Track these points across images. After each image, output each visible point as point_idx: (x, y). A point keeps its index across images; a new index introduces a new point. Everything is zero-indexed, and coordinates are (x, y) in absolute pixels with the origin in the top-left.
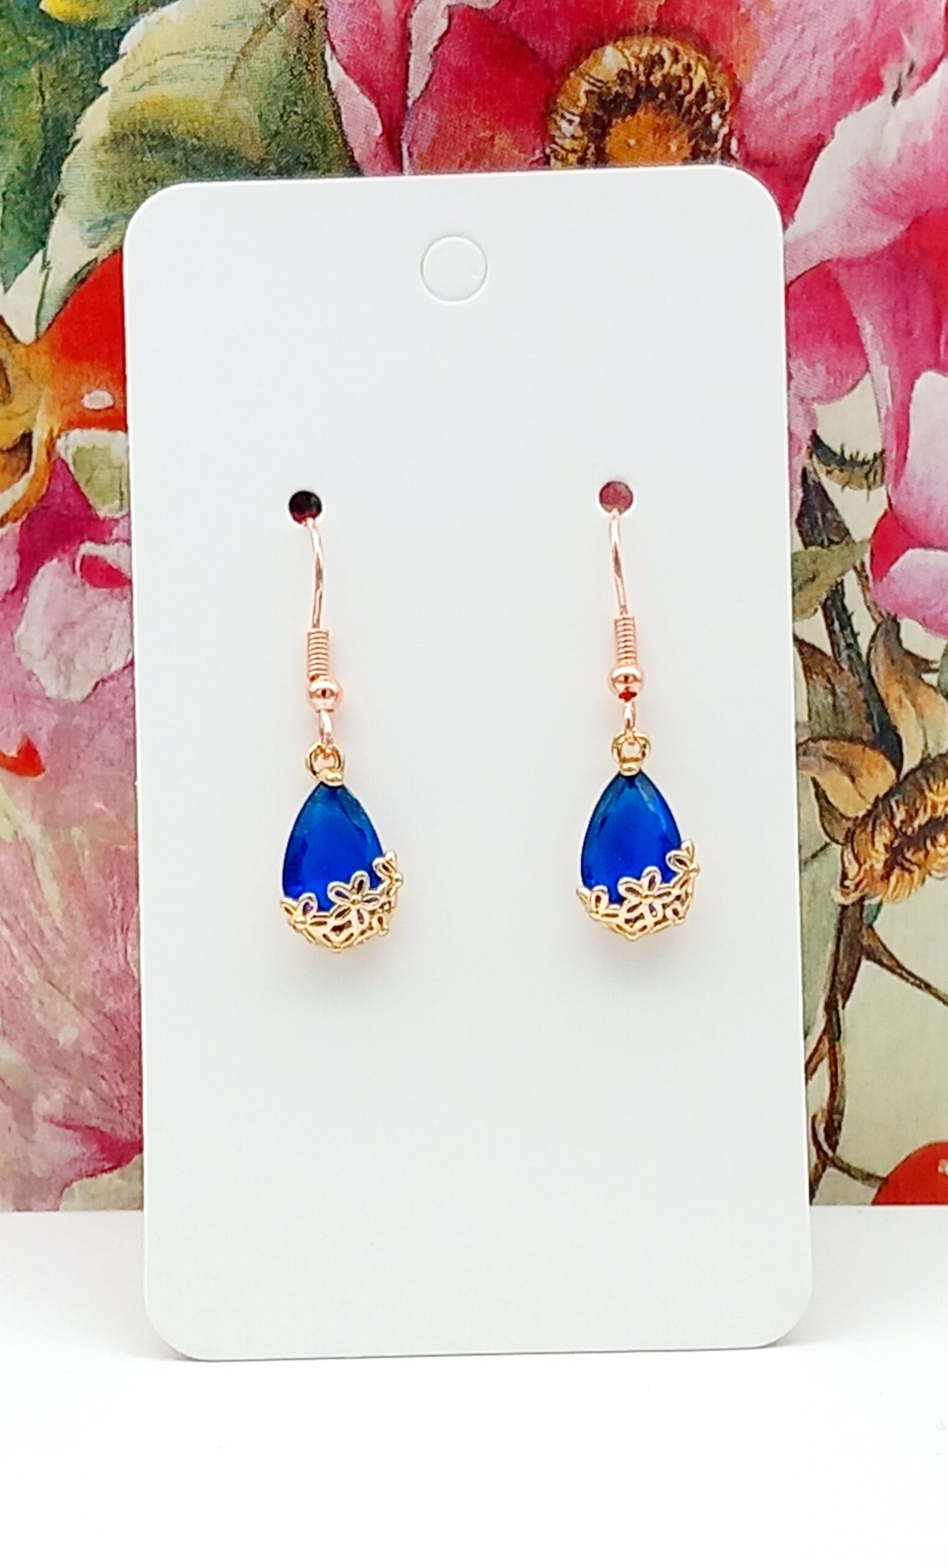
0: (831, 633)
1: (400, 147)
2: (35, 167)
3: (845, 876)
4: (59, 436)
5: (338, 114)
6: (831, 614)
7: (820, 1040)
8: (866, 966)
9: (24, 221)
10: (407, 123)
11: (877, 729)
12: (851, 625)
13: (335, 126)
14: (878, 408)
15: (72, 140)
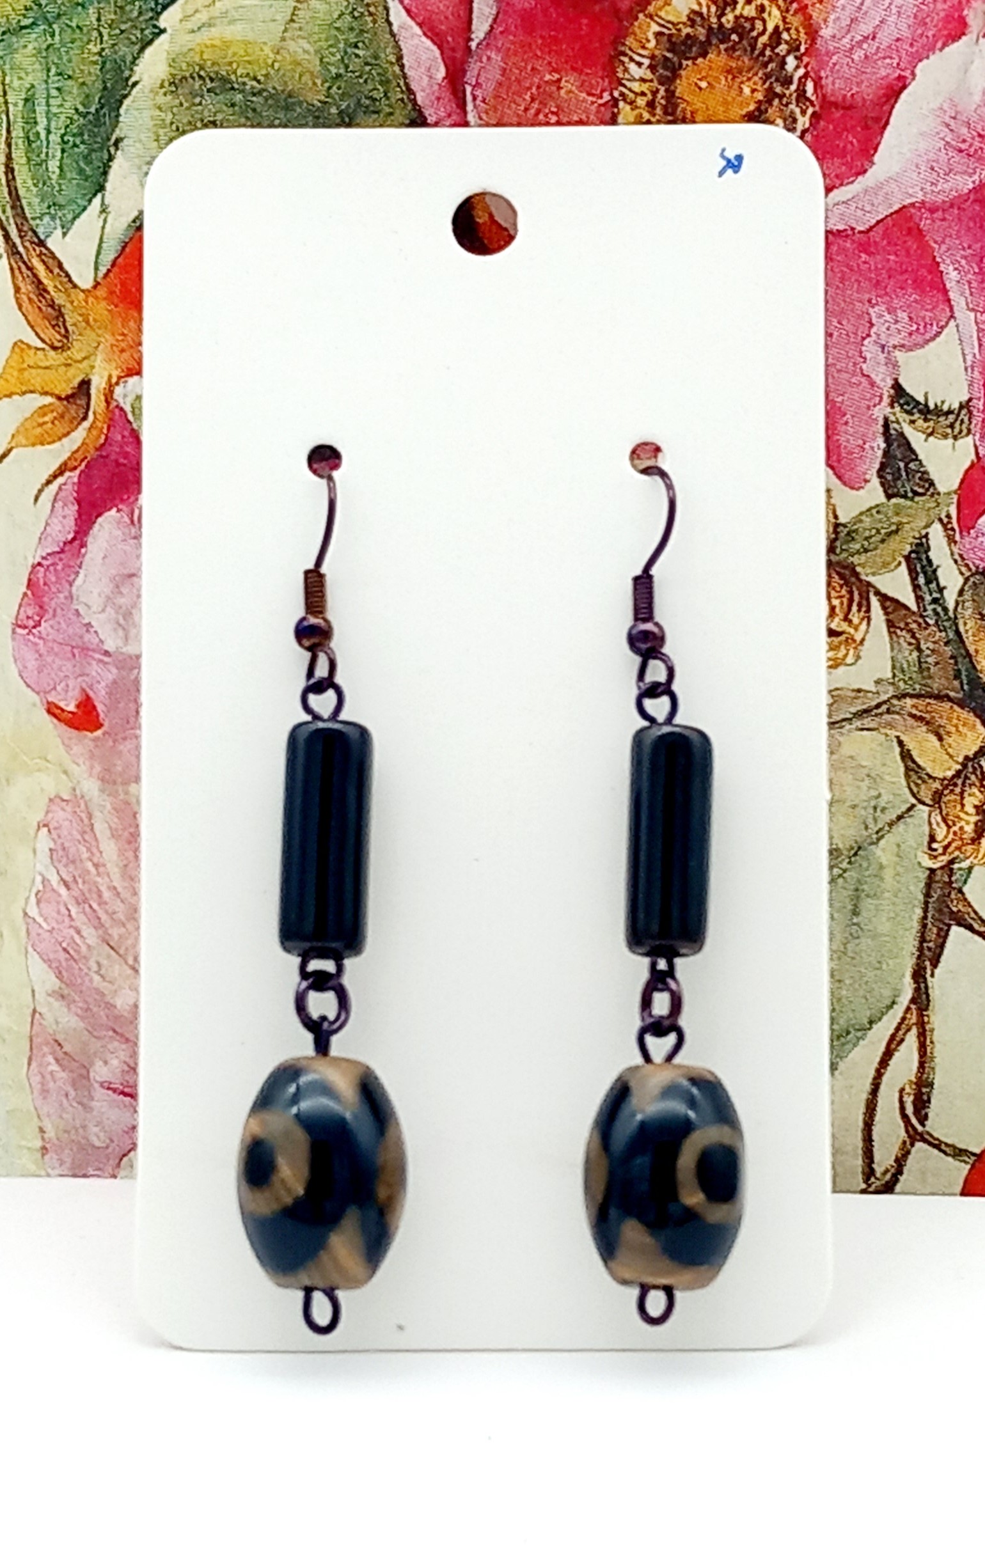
0: (916, 587)
1: (464, 91)
2: (93, 110)
3: (932, 839)
4: (117, 384)
5: (400, 58)
6: (916, 567)
7: (908, 1009)
8: (956, 932)
9: (82, 164)
10: (472, 65)
11: (966, 687)
12: (937, 579)
13: (397, 69)
14: (964, 355)
15: (130, 83)
